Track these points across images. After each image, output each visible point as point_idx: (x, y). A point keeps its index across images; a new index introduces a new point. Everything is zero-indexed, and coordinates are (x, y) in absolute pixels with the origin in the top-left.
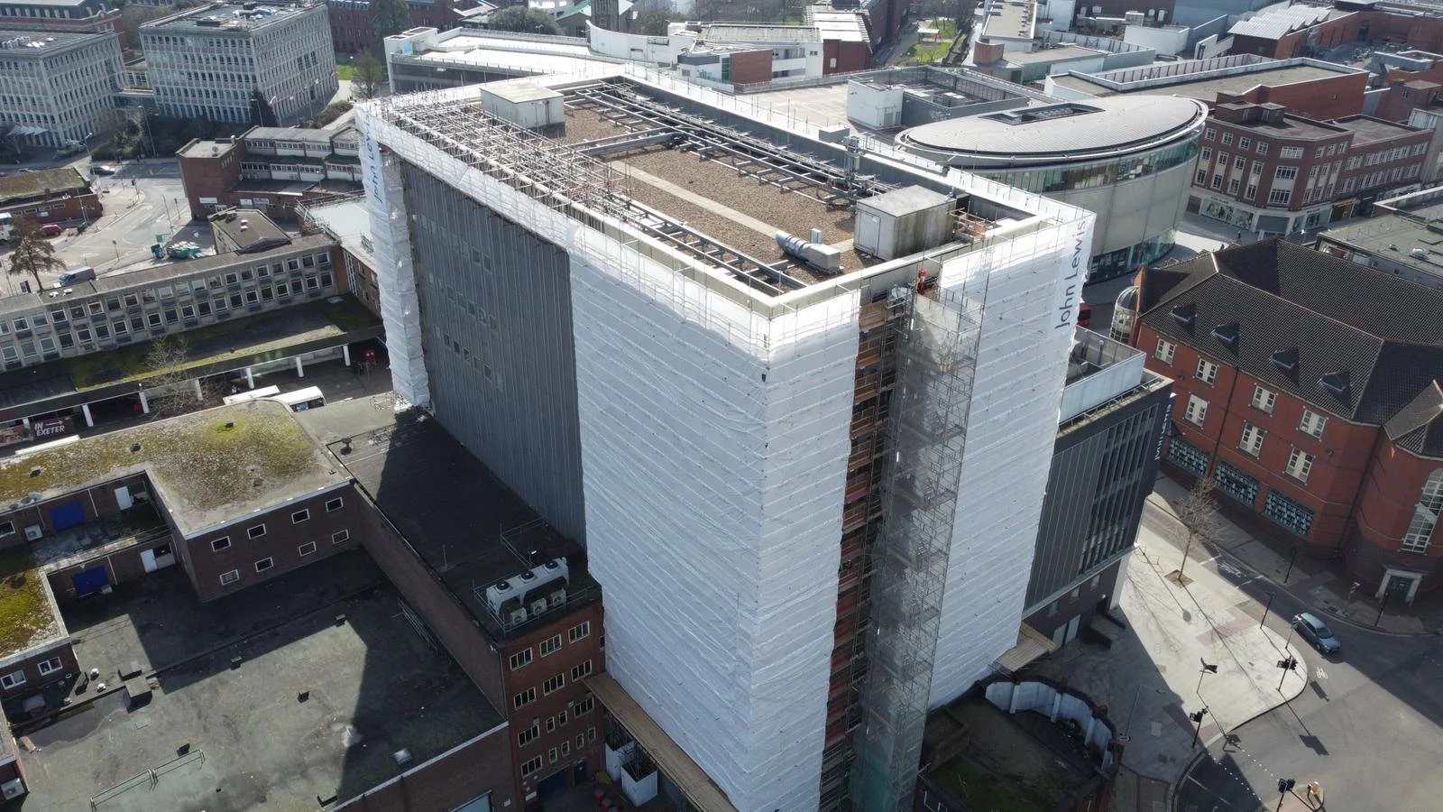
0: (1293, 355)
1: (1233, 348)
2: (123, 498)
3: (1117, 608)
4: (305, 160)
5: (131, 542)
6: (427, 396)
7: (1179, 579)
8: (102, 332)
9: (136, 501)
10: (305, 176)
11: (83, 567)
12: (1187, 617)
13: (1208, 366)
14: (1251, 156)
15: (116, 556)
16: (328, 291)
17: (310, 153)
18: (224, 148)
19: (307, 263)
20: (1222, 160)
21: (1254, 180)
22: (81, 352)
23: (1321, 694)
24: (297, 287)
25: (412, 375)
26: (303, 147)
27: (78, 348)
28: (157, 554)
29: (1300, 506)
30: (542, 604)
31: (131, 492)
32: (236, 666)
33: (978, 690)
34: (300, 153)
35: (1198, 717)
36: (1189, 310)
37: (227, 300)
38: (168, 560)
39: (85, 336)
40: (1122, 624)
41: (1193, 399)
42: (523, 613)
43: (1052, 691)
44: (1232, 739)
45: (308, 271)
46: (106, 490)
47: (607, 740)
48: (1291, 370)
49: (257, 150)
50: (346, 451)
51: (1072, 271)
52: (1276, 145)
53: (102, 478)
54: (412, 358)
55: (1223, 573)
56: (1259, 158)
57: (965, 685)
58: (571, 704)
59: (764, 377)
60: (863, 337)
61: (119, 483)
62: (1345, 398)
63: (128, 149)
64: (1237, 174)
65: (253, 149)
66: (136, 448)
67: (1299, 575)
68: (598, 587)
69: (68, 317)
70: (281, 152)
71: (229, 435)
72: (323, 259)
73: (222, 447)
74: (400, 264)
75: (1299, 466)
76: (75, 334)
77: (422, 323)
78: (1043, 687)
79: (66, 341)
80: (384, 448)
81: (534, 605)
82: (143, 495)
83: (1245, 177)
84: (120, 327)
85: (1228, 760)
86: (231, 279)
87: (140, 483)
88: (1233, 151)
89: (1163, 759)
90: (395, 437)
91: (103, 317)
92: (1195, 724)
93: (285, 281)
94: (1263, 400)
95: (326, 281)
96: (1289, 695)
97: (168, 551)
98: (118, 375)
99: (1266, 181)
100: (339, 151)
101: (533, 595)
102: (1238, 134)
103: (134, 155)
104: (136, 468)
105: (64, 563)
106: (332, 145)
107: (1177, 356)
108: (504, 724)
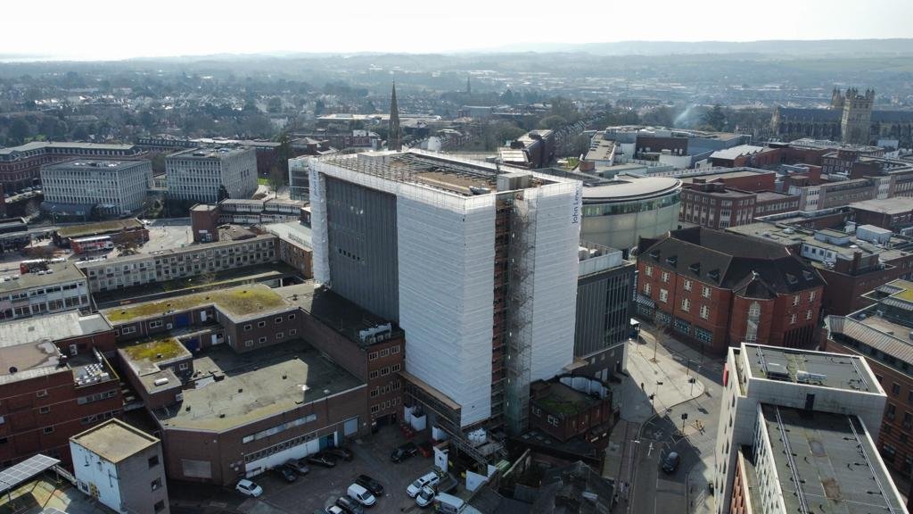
0: (698, 265)
1: (675, 265)
2: (204, 316)
3: (626, 370)
4: (250, 213)
5: (209, 330)
6: (329, 281)
7: (654, 361)
8: (174, 271)
9: (208, 318)
10: (250, 221)
11: (190, 338)
12: (656, 373)
13: (666, 275)
14: (708, 206)
15: (203, 335)
16: (272, 259)
17: (253, 210)
18: (212, 208)
19: (264, 245)
21: (711, 217)
22: (165, 279)
23: (709, 395)
24: (258, 256)
26: (250, 207)
27: (164, 277)
28: (218, 337)
29: (707, 331)
30: (382, 337)
31: (207, 314)
32: (255, 370)
33: (557, 378)
34: (248, 210)
35: (652, 397)
36: (656, 253)
37: (228, 260)
38: (221, 340)
39: (167, 272)
40: (627, 375)
41: (662, 290)
42: (375, 339)
44: (669, 410)
45: (264, 249)
46: (198, 311)
47: (405, 405)
48: (696, 270)
49: (227, 209)
50: (295, 300)
51: (575, 202)
52: (719, 200)
53: (196, 307)
55: (674, 359)
56: (712, 206)
57: (552, 376)
58: (391, 383)
59: (464, 220)
60: (497, 212)
61: (203, 309)
62: (717, 280)
63: (156, 214)
65: (225, 209)
66: (208, 298)
67: (707, 360)
68: (404, 331)
69: (161, 263)
70: (238, 210)
71: (245, 295)
72: (271, 243)
73: (243, 299)
75: (704, 313)
76: (163, 271)
77: (329, 247)
78: (584, 379)
79: (159, 274)
80: (311, 299)
81: (379, 337)
82: (211, 316)
83: (707, 216)
84: (182, 269)
85: (667, 417)
86: (231, 251)
87: (211, 310)
88: (701, 204)
89: (640, 417)
90: (314, 296)
91: (175, 264)
92: (651, 401)
93: (253, 253)
94: (688, 287)
96: (695, 396)
97: (222, 337)
98: (183, 287)
99: (717, 218)
100: (267, 209)
101: (377, 335)
102: (702, 196)
103: (159, 217)
104: (210, 304)
105: (184, 336)
106: (264, 206)
107: (654, 272)
108: (366, 385)
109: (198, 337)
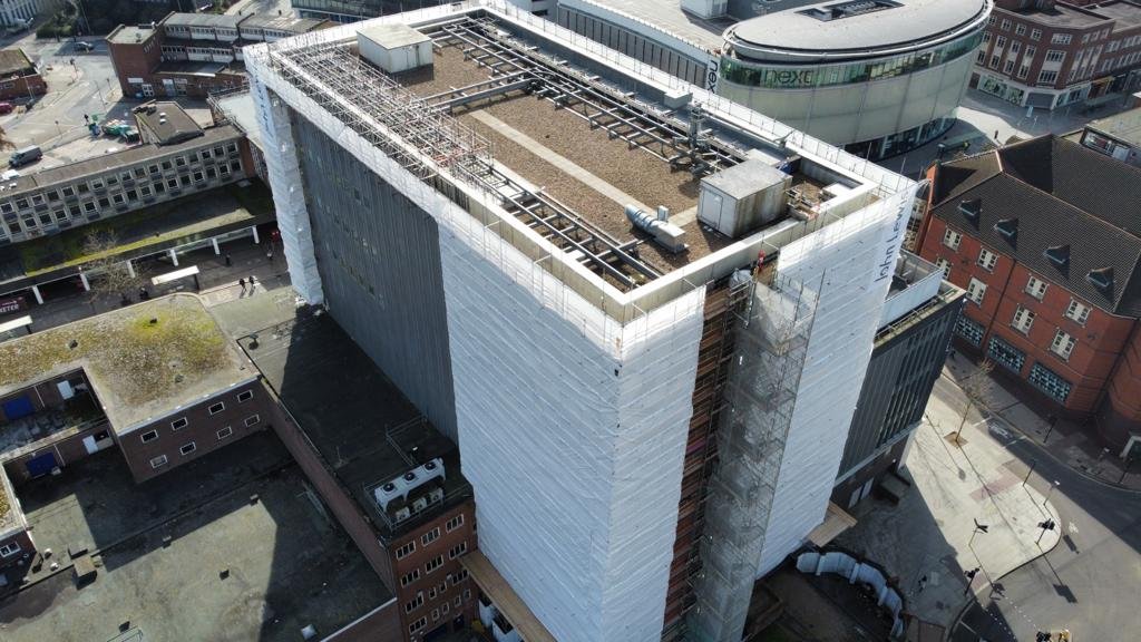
0: (1064, 252)
1: (1012, 242)
2: (66, 390)
3: (904, 467)
4: (216, 43)
5: (74, 431)
6: (322, 297)
7: (956, 440)
8: (46, 219)
9: (76, 392)
10: (217, 58)
11: (34, 454)
12: (962, 475)
13: (989, 256)
14: (1025, 41)
15: (63, 444)
16: (238, 175)
17: (221, 37)
18: (146, 34)
19: (218, 153)
20: (1001, 44)
21: (1027, 62)
22: (29, 237)
23: (1072, 547)
24: (211, 173)
25: (308, 280)
26: (213, 31)
27: (26, 234)
28: (97, 438)
29: (1060, 378)
30: (423, 502)
31: (72, 384)
32: (167, 544)
33: (790, 562)
34: (211, 37)
35: (972, 575)
36: (975, 206)
37: (151, 187)
38: (106, 443)
39: (31, 223)
40: (908, 482)
41: (974, 281)
42: (406, 512)
43: (853, 560)
44: (997, 587)
45: (219, 160)
46: (50, 386)
47: (480, 597)
48: (1062, 266)
49: (175, 34)
50: (254, 346)
51: (893, 234)
52: (1048, 31)
53: (46, 375)
54: (306, 266)
55: (993, 434)
56: (1032, 43)
57: (779, 558)
58: (449, 577)
59: (617, 372)
60: (706, 323)
61: (60, 379)
62: (1108, 294)
63: (67, 28)
64: (1012, 56)
65: (170, 34)
66: (74, 345)
67: (1057, 436)
68: (471, 487)
69: (14, 208)
70: (195, 36)
71: (153, 331)
72: (232, 149)
73: (150, 344)
74: (292, 190)
75: (1063, 346)
76: (22, 223)
77: (313, 236)
78: (845, 556)
79: (15, 228)
80: (286, 343)
81: (416, 504)
82: (83, 386)
83: (1020, 59)
84: (61, 215)
85: (993, 607)
86: (154, 169)
87: (78, 377)
88: (1010, 35)
89: (940, 606)
90: (295, 331)
91: (45, 207)
92: (969, 579)
93: (200, 169)
94: (1035, 290)
95: (236, 167)
96: (1045, 549)
97: (106, 436)
98: (61, 261)
99: (1037, 64)
100: (245, 36)
101: (415, 494)
102: (1015, 21)
103: (73, 33)
104: (74, 365)
105: (18, 453)
106: (239, 31)
107: (962, 244)
108: (395, 599)
109: (51, 447)
